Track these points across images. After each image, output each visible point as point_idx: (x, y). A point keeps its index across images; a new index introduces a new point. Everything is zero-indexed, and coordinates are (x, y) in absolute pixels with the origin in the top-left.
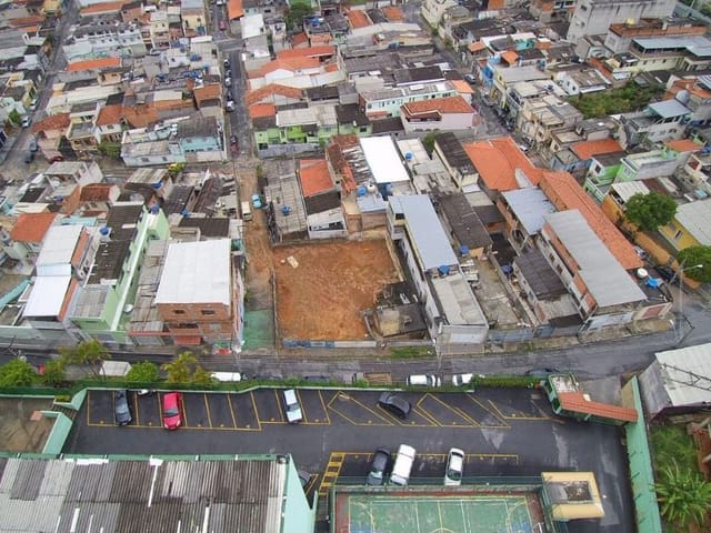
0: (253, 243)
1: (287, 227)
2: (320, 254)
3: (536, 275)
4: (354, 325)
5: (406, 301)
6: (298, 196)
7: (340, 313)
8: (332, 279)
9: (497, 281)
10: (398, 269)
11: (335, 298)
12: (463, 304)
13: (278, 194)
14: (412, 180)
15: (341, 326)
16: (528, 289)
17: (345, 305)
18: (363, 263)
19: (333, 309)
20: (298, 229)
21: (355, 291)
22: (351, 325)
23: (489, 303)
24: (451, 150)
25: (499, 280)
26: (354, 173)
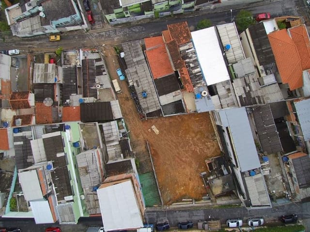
0: (127, 113)
1: (148, 108)
2: (170, 123)
3: (302, 172)
4: (196, 179)
5: (225, 172)
6: (151, 80)
7: (188, 170)
8: (180, 143)
9: (277, 165)
10: (216, 135)
11: (184, 159)
12: (260, 193)
13: (135, 77)
14: (232, 82)
15: (190, 179)
16: (293, 170)
17: (190, 165)
18: (196, 129)
19: (184, 168)
20: (154, 109)
21: (194, 152)
22: (195, 179)
23: (272, 180)
24: (260, 46)
25: (279, 165)
26: (190, 74)
